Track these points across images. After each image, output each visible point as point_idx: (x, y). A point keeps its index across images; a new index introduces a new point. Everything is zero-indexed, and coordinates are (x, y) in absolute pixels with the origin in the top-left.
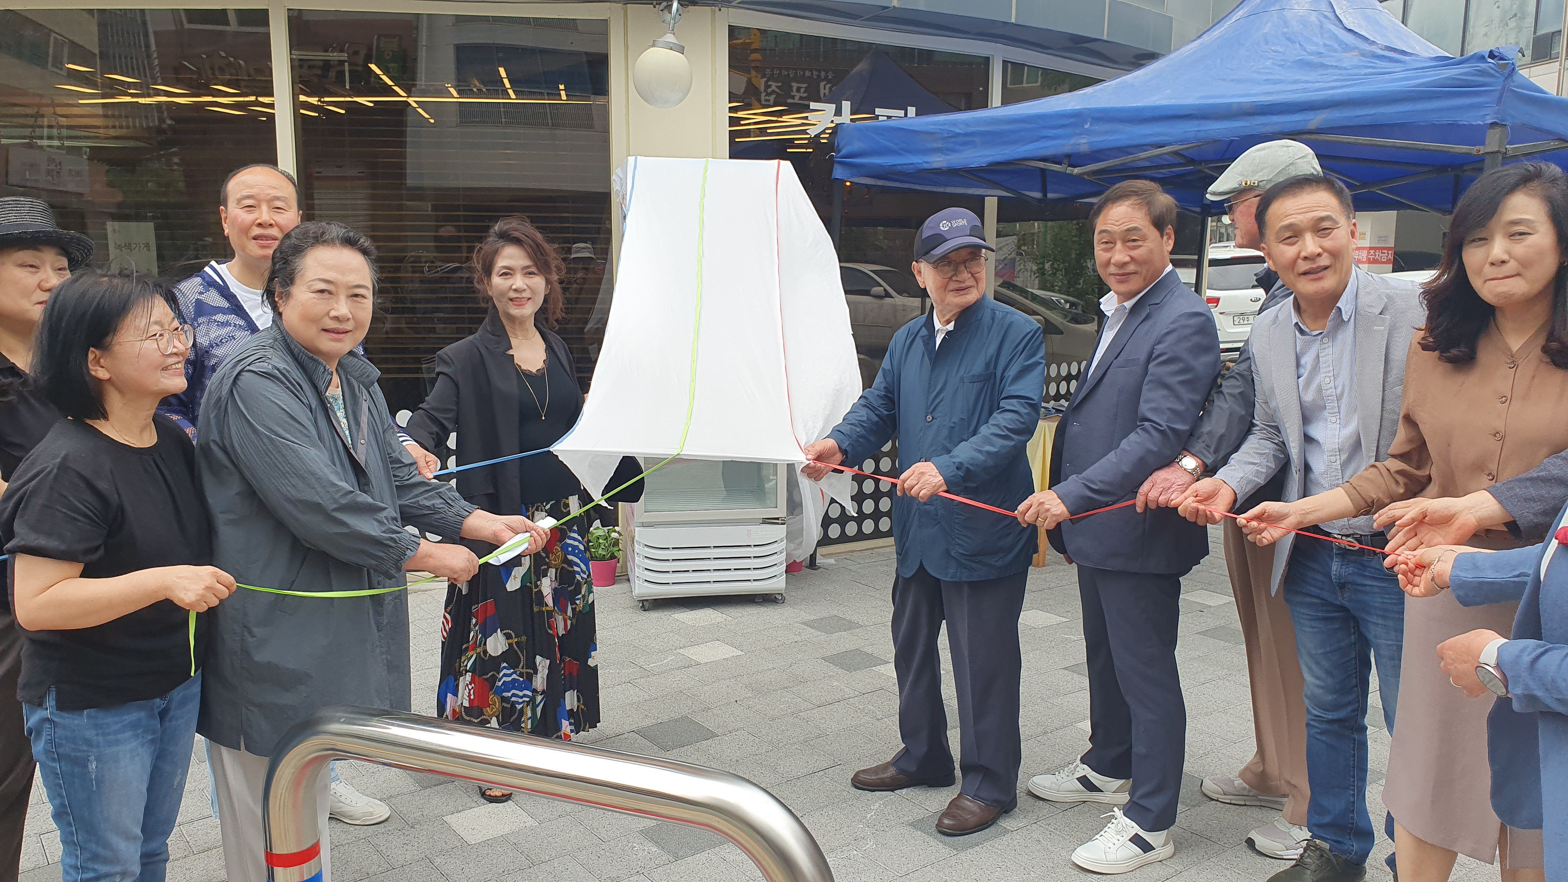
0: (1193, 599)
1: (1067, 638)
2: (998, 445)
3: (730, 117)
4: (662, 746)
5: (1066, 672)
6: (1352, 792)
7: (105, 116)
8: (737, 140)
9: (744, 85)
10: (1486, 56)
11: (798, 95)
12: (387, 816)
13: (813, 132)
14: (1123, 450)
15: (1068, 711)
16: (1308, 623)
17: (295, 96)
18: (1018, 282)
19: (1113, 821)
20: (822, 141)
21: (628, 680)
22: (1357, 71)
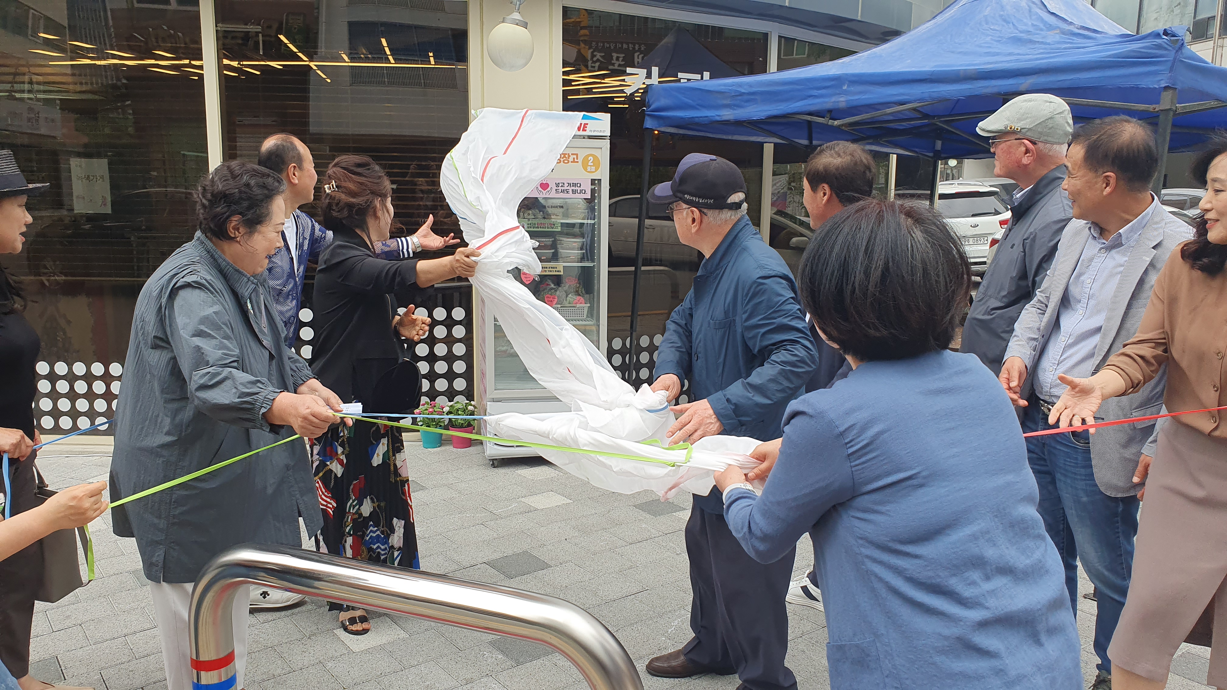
3: (563, 79)
4: (507, 575)
7: (73, 75)
8: (569, 97)
9: (575, 55)
10: (1162, 34)
11: (617, 63)
13: (629, 91)
17: (220, 60)
18: (789, 211)
20: (636, 99)
21: (481, 522)
22: (1059, 46)
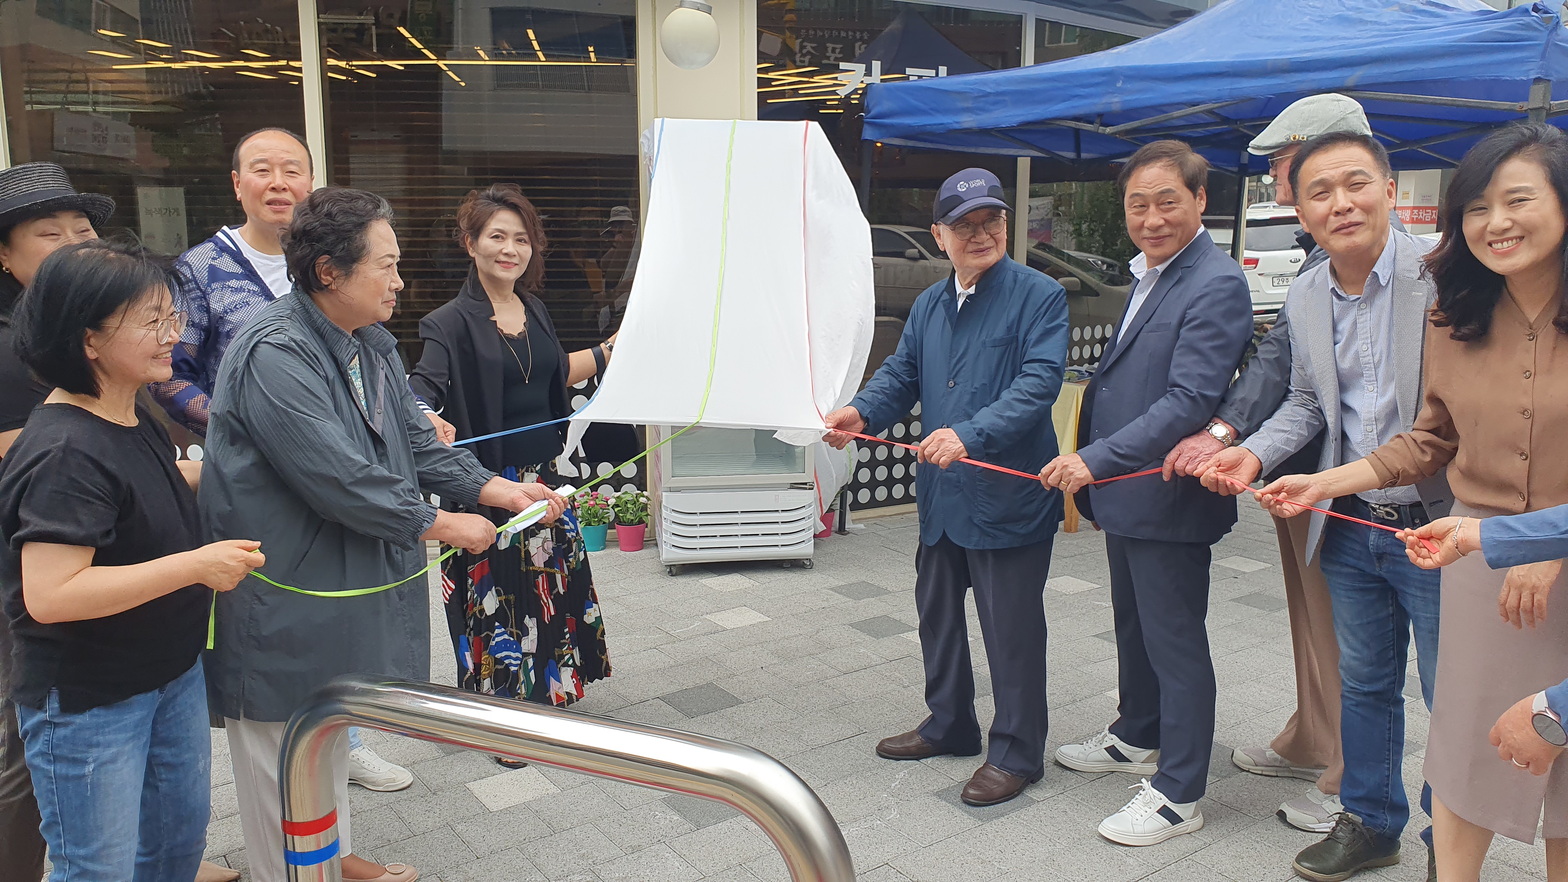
0: (1228, 566)
1: (1098, 605)
2: (1019, 410)
3: (758, 78)
4: (687, 714)
5: (1097, 639)
6: (1386, 766)
8: (769, 101)
9: (779, 45)
10: (1530, 10)
11: (833, 56)
12: (409, 782)
13: (842, 92)
14: (1153, 416)
15: (1098, 679)
16: (1343, 592)
17: (323, 60)
18: (1055, 243)
19: (1141, 792)
20: (853, 102)
21: (653, 646)
22: (1397, 26)
